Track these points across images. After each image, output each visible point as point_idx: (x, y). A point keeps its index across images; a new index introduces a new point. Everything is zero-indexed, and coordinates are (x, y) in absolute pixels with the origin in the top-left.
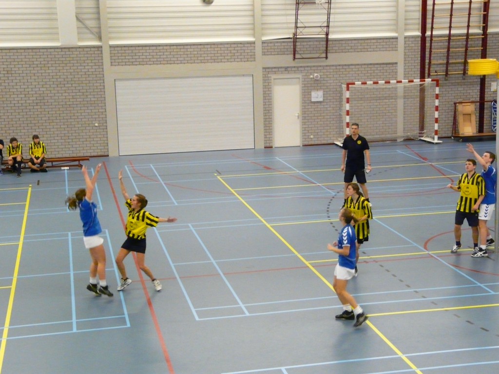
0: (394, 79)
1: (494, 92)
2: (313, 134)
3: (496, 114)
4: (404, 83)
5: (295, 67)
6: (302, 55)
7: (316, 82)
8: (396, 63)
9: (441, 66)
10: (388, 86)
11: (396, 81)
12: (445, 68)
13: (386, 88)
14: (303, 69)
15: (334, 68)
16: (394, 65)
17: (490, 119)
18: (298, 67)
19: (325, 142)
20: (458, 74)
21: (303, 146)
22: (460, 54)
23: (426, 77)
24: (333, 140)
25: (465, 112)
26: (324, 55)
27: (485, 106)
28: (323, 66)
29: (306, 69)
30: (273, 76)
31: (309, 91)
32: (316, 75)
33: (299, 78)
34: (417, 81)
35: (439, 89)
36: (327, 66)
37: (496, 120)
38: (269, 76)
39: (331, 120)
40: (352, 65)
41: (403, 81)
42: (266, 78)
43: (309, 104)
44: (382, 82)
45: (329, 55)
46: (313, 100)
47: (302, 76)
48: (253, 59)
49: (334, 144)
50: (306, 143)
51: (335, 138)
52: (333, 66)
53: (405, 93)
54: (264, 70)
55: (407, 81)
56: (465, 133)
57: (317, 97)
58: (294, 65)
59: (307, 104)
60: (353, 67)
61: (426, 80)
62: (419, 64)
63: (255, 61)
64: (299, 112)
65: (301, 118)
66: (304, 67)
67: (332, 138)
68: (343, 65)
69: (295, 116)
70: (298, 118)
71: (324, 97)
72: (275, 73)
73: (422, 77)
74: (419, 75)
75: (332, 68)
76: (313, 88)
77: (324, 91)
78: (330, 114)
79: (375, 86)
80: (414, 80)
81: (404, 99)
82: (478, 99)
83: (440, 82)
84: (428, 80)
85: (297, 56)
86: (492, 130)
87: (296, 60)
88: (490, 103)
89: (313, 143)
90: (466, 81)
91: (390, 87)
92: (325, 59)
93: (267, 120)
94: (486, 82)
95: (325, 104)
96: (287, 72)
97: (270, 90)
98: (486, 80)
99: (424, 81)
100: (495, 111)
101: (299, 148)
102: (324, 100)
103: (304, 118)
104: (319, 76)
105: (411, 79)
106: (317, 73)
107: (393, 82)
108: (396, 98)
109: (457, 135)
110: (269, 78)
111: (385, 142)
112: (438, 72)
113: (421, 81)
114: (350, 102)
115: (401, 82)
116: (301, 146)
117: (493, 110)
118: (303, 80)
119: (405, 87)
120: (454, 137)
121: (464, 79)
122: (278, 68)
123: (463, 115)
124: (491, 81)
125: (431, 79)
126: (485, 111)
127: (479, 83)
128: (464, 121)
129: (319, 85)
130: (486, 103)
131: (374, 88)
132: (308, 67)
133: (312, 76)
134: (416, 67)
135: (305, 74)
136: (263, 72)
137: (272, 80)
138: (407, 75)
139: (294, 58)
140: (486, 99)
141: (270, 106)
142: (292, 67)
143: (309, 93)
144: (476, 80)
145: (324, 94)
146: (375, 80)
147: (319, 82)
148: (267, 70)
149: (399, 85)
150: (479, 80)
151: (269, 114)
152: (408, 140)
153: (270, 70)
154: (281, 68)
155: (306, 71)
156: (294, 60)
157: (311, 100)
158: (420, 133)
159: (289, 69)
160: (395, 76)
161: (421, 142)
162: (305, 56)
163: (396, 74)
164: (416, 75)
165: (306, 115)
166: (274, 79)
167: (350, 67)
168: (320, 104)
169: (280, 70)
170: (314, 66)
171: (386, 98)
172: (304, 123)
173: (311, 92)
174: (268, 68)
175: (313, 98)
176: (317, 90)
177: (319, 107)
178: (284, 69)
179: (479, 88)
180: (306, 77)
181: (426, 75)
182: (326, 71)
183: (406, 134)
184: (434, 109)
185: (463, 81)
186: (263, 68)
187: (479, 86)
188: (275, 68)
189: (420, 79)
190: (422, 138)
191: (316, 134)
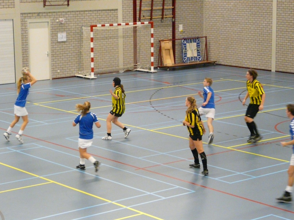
0: (116, 22)
1: (181, 32)
2: (59, 69)
3: (186, 49)
4: (123, 26)
5: (45, 13)
6: (51, 2)
7: (61, 25)
8: (117, 10)
9: (147, 12)
10: (111, 28)
11: (117, 24)
12: (149, 14)
13: (110, 30)
14: (51, 14)
15: (74, 13)
16: (116, 11)
17: (181, 53)
18: (47, 13)
19: (68, 75)
20: (158, 18)
21: (52, 79)
22: (159, 3)
23: (138, 20)
24: (74, 73)
25: (166, 48)
26: (66, 3)
27: (176, 43)
28: (66, 12)
29: (53, 14)
30: (29, 21)
31: (56, 32)
32: (61, 19)
33: (48, 22)
34: (131, 24)
35: (154, 30)
36: (68, 12)
37: (186, 54)
38: (26, 20)
39: (73, 56)
40: (86, 11)
41: (122, 24)
42: (24, 23)
43: (56, 44)
44: (107, 25)
45: (70, 2)
46: (59, 40)
47: (51, 20)
48: (13, 6)
49: (75, 76)
50: (55, 77)
51: (76, 72)
52: (73, 12)
53: (123, 33)
54: (22, 15)
55: (124, 24)
56: (168, 64)
57: (62, 38)
58: (44, 11)
59: (54, 44)
60: (87, 12)
61: (137, 23)
62: (132, 10)
63: (14, 7)
64: (48, 51)
65: (50, 56)
66: (52, 12)
67: (73, 72)
68: (80, 11)
69: (46, 54)
70: (48, 55)
71: (67, 37)
72: (30, 18)
73: (135, 21)
74: (132, 19)
75: (72, 13)
76: (59, 30)
77: (67, 33)
78: (71, 52)
79: (103, 28)
80: (129, 23)
81: (123, 38)
82: (171, 38)
83: (154, 24)
84: (139, 24)
85: (47, 3)
86: (184, 61)
87: (46, 7)
88: (179, 41)
89: (59, 76)
90: (163, 23)
91: (113, 28)
92: (67, 6)
93: (25, 58)
94: (176, 25)
95: (68, 43)
96: (39, 17)
97: (26, 32)
98: (176, 23)
99: (136, 24)
100: (185, 47)
101: (49, 81)
102: (67, 40)
103: (53, 56)
104: (64, 20)
105: (127, 22)
106: (62, 18)
107: (115, 24)
108: (117, 37)
109: (162, 66)
110: (26, 23)
111: (112, 74)
112: (145, 16)
113: (134, 24)
114: (94, 41)
115: (120, 25)
116: (51, 79)
117: (183, 46)
118: (51, 23)
119: (123, 29)
120: (160, 67)
121: (162, 22)
122: (32, 13)
123: (165, 50)
124: (179, 23)
125: (140, 23)
126: (176, 47)
127: (171, 25)
128: (166, 55)
129: (63, 28)
130: (176, 41)
131: (102, 30)
132: (54, 12)
133: (58, 20)
134: (131, 13)
135: (52, 19)
136: (21, 17)
137: (28, 23)
138: (124, 19)
139: (45, 5)
140: (176, 38)
141: (27, 46)
142: (42, 13)
143: (56, 35)
144: (170, 23)
145: (67, 35)
146: (103, 23)
147: (63, 25)
148: (24, 15)
149: (119, 27)
150: (171, 23)
151: (26, 53)
152: (128, 71)
153: (26, 15)
154: (35, 13)
155: (54, 16)
156: (44, 6)
157: (57, 40)
158: (134, 66)
159: (40, 14)
160: (116, 20)
161: (137, 73)
162: (52, 3)
163: (117, 19)
164: (130, 19)
165: (54, 53)
166: (30, 23)
167: (86, 13)
168: (64, 44)
169: (34, 15)
170: (59, 12)
171: (110, 38)
172: (53, 60)
173: (57, 34)
174: (25, 14)
175: (59, 38)
176: (62, 32)
177: (63, 46)
178: (36, 15)
179: (171, 29)
180: (54, 21)
181: (137, 19)
182: (68, 16)
183: (126, 67)
184: (150, 45)
185: (161, 24)
186: (22, 14)
187: (172, 27)
188: (30, 13)
189: (134, 22)
190: (138, 69)
191: (62, 69)
